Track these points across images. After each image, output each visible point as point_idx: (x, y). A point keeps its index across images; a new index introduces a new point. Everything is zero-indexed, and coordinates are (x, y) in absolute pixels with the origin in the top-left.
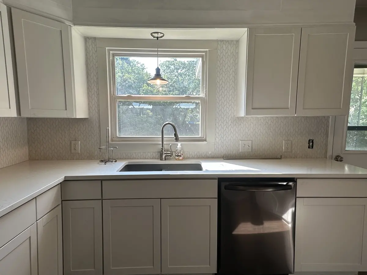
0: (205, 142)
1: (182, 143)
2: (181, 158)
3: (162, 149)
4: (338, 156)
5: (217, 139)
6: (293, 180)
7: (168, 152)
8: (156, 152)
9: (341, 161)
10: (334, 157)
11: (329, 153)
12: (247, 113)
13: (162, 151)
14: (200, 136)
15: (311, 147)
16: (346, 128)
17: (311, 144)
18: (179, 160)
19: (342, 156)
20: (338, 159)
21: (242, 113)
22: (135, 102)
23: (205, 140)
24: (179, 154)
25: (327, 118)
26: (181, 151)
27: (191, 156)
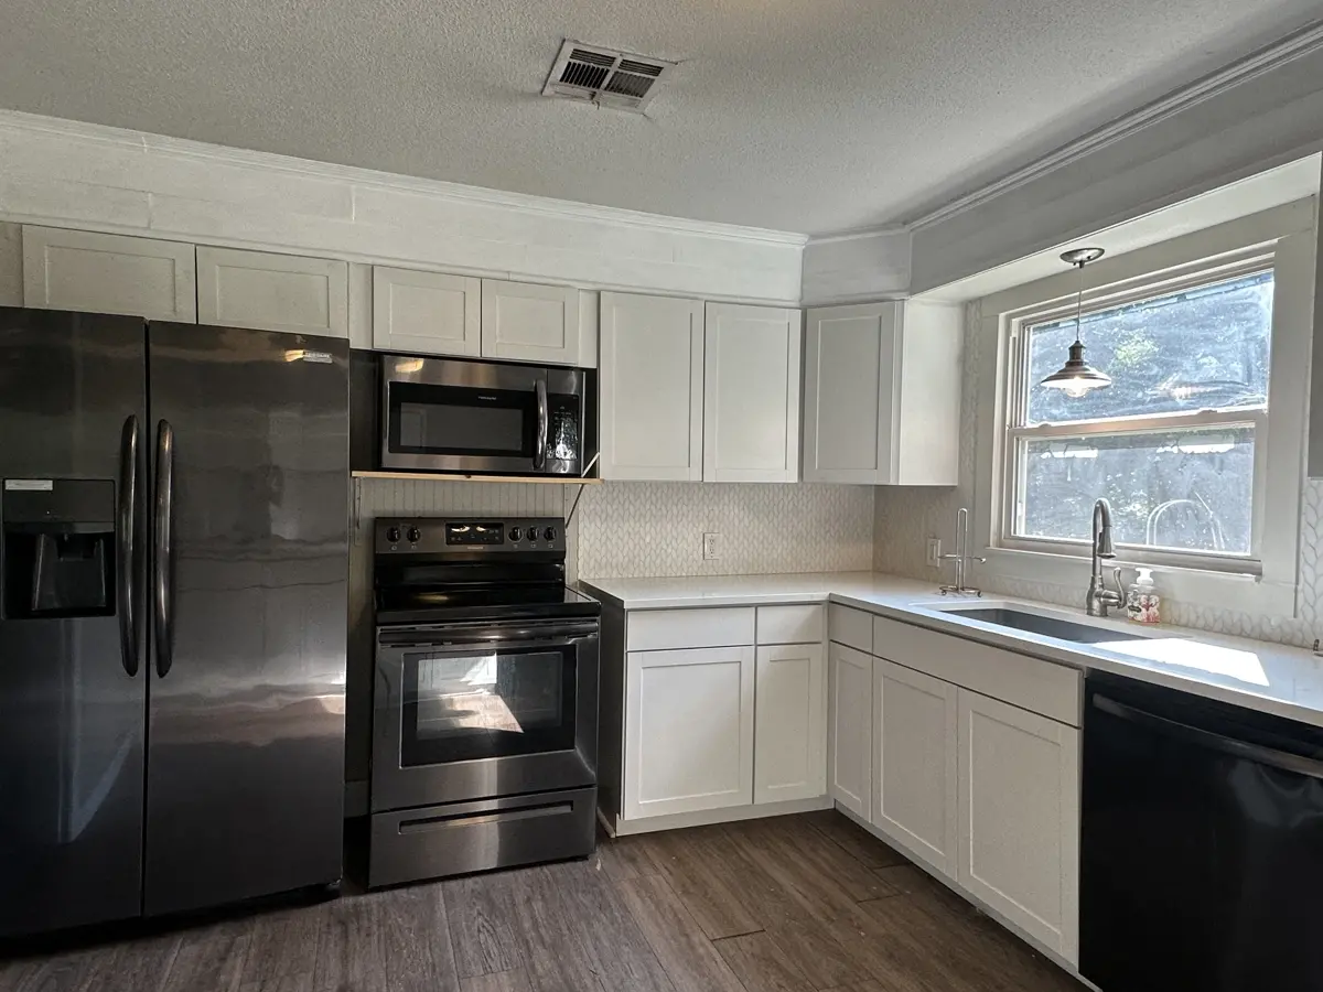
1: (1156, 570)
2: (1140, 616)
3: (1093, 579)
14: (1249, 554)
18: (1134, 620)
23: (1256, 568)
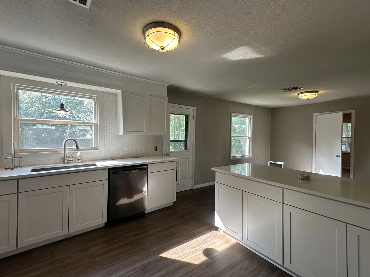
0: (97, 150)
1: (81, 152)
2: (80, 161)
3: (65, 156)
4: (167, 154)
5: (106, 148)
6: (146, 165)
7: (70, 158)
8: (59, 159)
9: (168, 156)
10: (165, 154)
11: (164, 153)
12: (124, 133)
13: (65, 158)
14: (94, 146)
15: (156, 150)
16: (169, 141)
17: (156, 149)
18: (78, 162)
19: (168, 153)
20: (167, 155)
21: (121, 133)
22: (38, 124)
23: (98, 149)
24: (79, 159)
25: (161, 137)
26: (80, 156)
27: (87, 160)
